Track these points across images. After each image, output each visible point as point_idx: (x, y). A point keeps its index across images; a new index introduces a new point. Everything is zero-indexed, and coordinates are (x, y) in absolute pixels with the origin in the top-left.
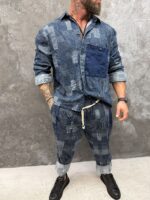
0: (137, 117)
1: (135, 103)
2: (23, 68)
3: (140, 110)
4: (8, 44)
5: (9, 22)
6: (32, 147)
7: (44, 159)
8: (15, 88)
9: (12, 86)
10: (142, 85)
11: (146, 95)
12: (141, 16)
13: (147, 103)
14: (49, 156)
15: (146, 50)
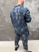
0: (32, 30)
1: (31, 27)
2: (6, 20)
3: (32, 29)
4: (3, 14)
5: (3, 10)
6: (8, 37)
7: (11, 39)
8: (4, 24)
9: (3, 23)
10: (32, 23)
11: (34, 25)
12: (31, 8)
13: (34, 27)
14: (12, 39)
15: (33, 15)
